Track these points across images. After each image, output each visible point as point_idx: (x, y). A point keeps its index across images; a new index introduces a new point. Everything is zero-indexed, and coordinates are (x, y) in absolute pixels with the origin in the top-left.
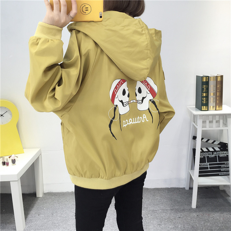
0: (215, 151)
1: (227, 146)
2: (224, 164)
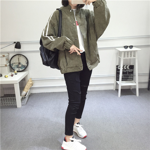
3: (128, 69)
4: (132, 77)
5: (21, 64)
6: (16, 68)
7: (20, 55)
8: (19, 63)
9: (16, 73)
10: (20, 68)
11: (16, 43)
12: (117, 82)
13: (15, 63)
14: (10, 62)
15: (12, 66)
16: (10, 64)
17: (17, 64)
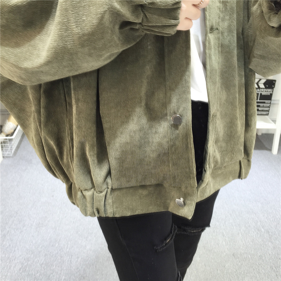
0: (259, 88)
1: (274, 84)
2: (264, 103)
4: (269, 107)
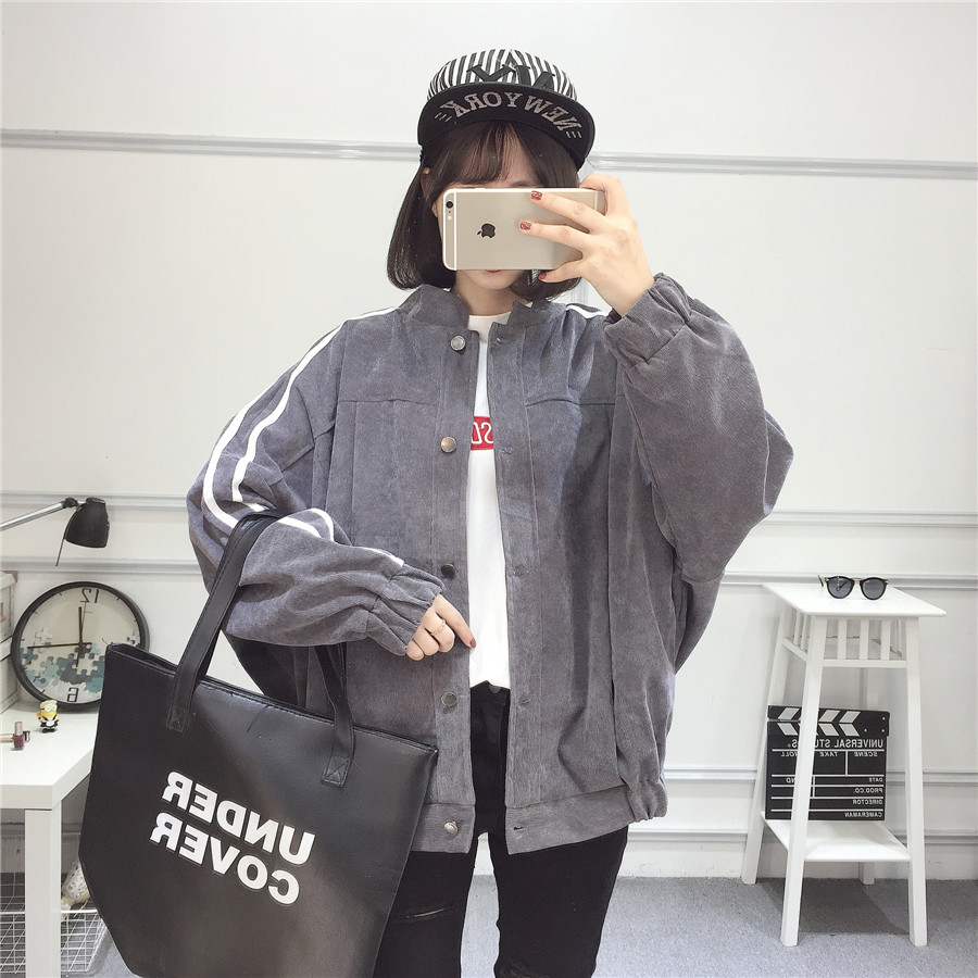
1: (886, 725)
2: (865, 781)
3: (851, 738)
5: (92, 657)
6: (55, 684)
7: (94, 590)
8: (82, 648)
9: (50, 724)
10: (84, 685)
11: (76, 504)
12: (773, 824)
13: (48, 646)
14: (16, 636)
15: (24, 661)
16: (15, 647)
17: (65, 653)
